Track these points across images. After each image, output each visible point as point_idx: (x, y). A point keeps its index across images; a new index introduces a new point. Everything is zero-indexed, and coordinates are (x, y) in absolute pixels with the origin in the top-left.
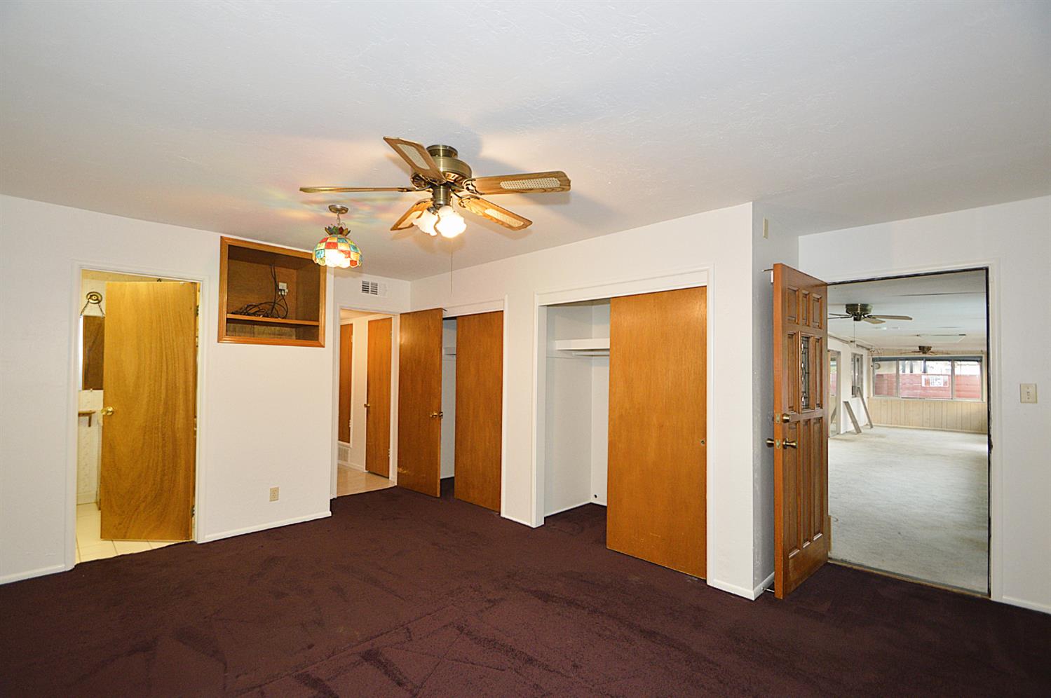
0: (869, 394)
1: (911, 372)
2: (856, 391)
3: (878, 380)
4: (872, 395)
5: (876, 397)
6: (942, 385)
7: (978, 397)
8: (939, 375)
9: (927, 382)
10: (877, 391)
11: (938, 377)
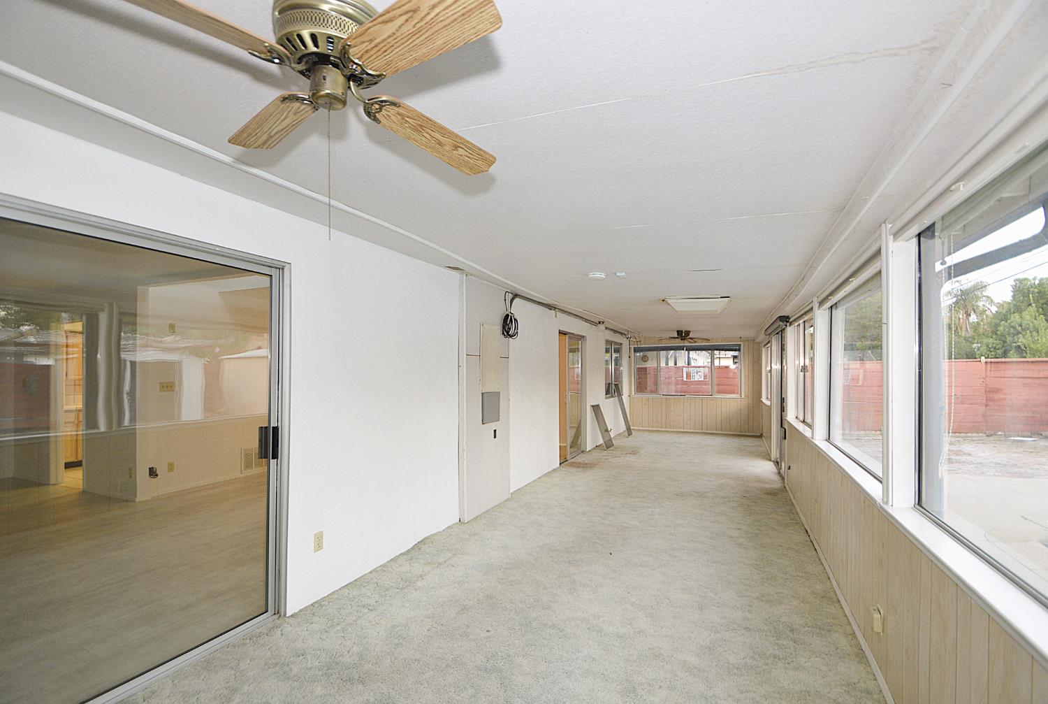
0: (630, 391)
1: (676, 364)
2: (613, 389)
3: (641, 374)
4: (633, 393)
5: (640, 395)
6: (702, 379)
7: (737, 393)
8: (699, 367)
9: (688, 375)
10: (641, 387)
11: (698, 369)
